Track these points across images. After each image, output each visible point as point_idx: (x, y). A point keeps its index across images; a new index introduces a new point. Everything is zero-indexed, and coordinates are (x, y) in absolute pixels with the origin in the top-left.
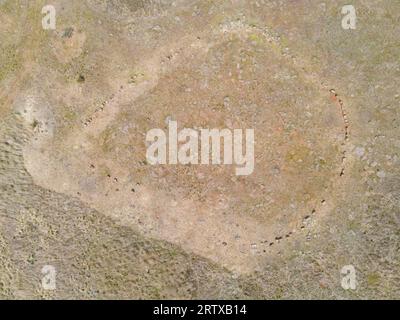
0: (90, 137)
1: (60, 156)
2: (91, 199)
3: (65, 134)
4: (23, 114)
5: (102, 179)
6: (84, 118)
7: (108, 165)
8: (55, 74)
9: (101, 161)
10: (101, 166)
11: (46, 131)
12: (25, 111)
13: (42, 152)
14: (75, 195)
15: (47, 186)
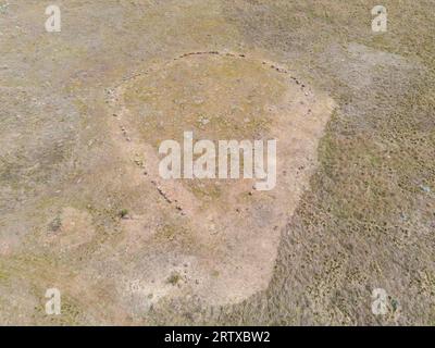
0: (201, 210)
1: (224, 249)
2: (281, 215)
3: (192, 240)
4: (155, 299)
5: (254, 201)
6: (174, 215)
7: (237, 193)
8: (104, 248)
9: (231, 200)
10: (238, 201)
11: (186, 267)
12: (150, 296)
13: (216, 274)
14: (278, 233)
15: (269, 271)
